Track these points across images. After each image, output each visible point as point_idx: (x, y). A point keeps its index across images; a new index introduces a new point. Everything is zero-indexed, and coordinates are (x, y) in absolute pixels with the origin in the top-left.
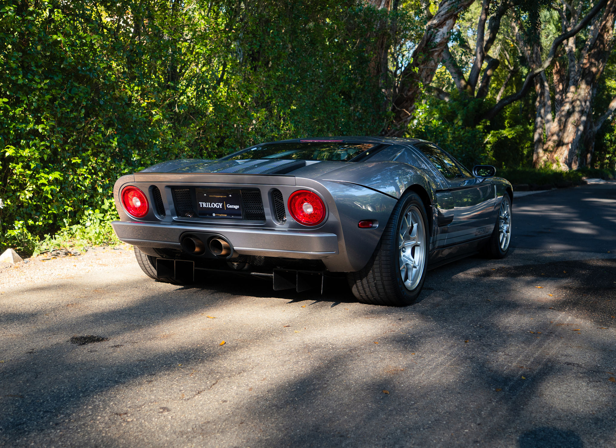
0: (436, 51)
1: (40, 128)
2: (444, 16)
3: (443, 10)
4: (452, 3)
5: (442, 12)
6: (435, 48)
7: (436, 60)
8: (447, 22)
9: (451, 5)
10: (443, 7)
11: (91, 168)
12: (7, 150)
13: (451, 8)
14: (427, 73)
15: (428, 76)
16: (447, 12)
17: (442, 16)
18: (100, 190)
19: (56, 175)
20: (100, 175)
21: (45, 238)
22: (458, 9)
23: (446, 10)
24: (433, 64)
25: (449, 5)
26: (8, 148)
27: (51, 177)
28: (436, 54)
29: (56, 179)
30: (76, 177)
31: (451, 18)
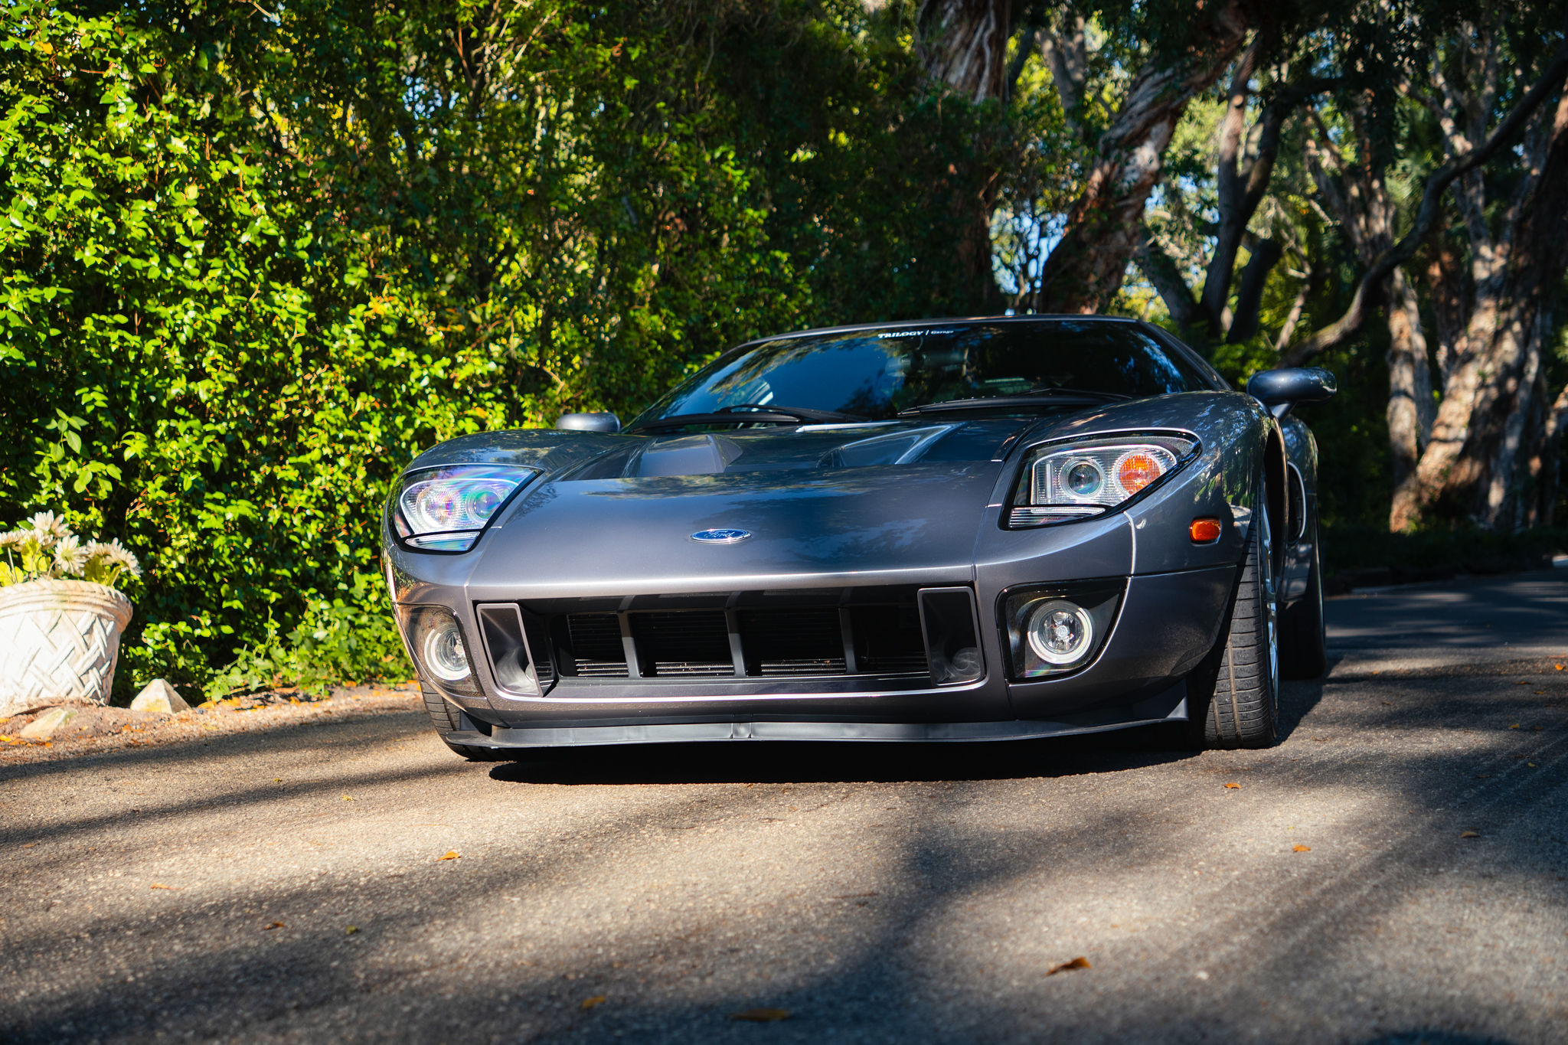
0: (1128, 207)
1: (202, 389)
2: (1144, 116)
3: (1141, 98)
4: (1164, 80)
5: (1140, 105)
6: (1126, 198)
7: (1130, 232)
8: (1154, 130)
9: (1163, 85)
10: (1142, 89)
11: (321, 494)
12: (127, 442)
13: (1164, 92)
14: (1108, 265)
15: (1111, 273)
16: (1153, 104)
17: (1140, 114)
18: (343, 550)
19: (242, 508)
20: (342, 513)
21: (237, 656)
22: (1181, 92)
23: (1150, 99)
24: (1123, 240)
25: (1156, 85)
26: (130, 437)
27: (231, 514)
28: (1128, 214)
29: (243, 519)
30: (287, 515)
31: (1162, 120)
